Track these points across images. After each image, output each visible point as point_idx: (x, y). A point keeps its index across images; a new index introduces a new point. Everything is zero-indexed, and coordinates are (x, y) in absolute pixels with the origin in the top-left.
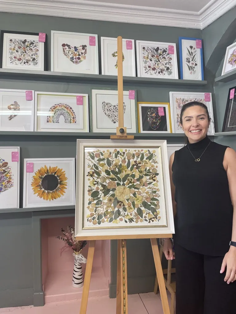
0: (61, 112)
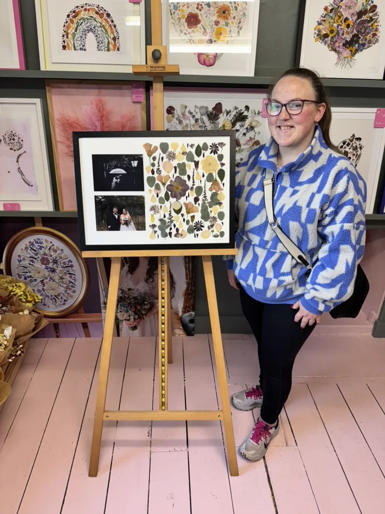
0: (88, 25)
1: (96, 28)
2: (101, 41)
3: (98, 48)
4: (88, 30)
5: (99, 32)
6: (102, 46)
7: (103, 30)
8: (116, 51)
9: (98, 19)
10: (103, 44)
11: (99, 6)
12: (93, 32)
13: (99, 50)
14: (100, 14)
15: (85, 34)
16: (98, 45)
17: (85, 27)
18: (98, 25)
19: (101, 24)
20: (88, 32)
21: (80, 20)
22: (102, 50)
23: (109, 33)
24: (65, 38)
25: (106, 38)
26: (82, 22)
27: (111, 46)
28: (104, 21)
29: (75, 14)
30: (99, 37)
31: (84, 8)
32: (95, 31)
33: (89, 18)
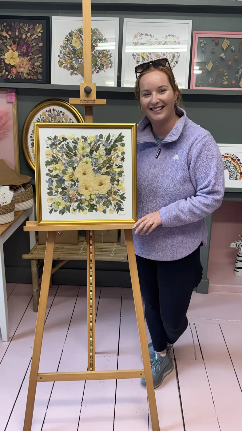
1: (230, 167)
2: (232, 174)
3: (230, 178)
4: (225, 168)
5: (231, 169)
6: (233, 177)
7: (235, 168)
9: (232, 162)
10: (233, 176)
11: (233, 155)
12: (228, 169)
13: (230, 179)
14: (233, 160)
16: (230, 177)
18: (232, 165)
19: (234, 165)
20: (225, 169)
22: (232, 179)
23: (238, 170)
25: (235, 173)
27: (238, 177)
28: (236, 163)
30: (232, 172)
31: (224, 156)
32: (229, 169)
33: (227, 161)
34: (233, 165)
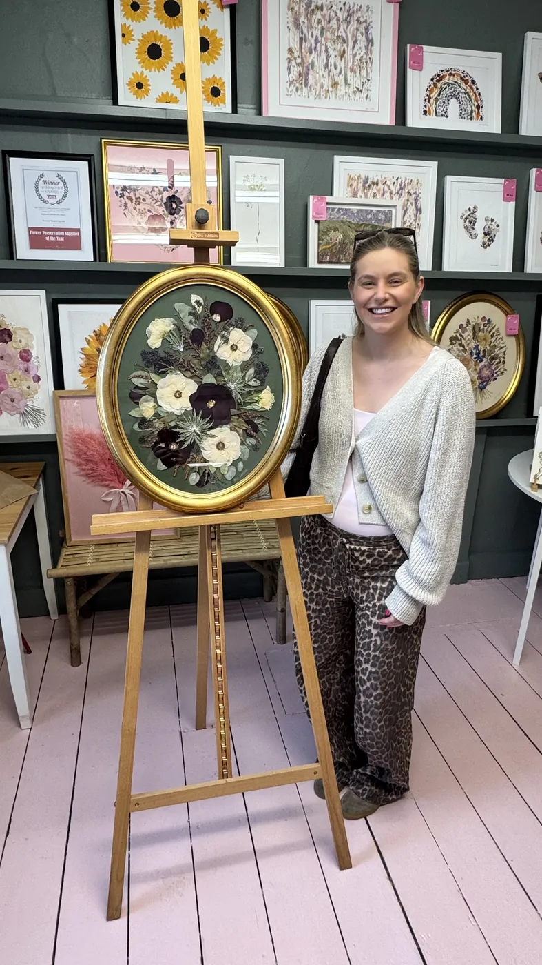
5: (463, 99)
8: (479, 121)
9: (463, 85)
14: (465, 81)
15: (448, 100)
16: (461, 113)
17: (448, 92)
21: (444, 84)
24: (427, 103)
26: (446, 88)
27: (474, 114)
29: (440, 78)
34: (464, 91)
